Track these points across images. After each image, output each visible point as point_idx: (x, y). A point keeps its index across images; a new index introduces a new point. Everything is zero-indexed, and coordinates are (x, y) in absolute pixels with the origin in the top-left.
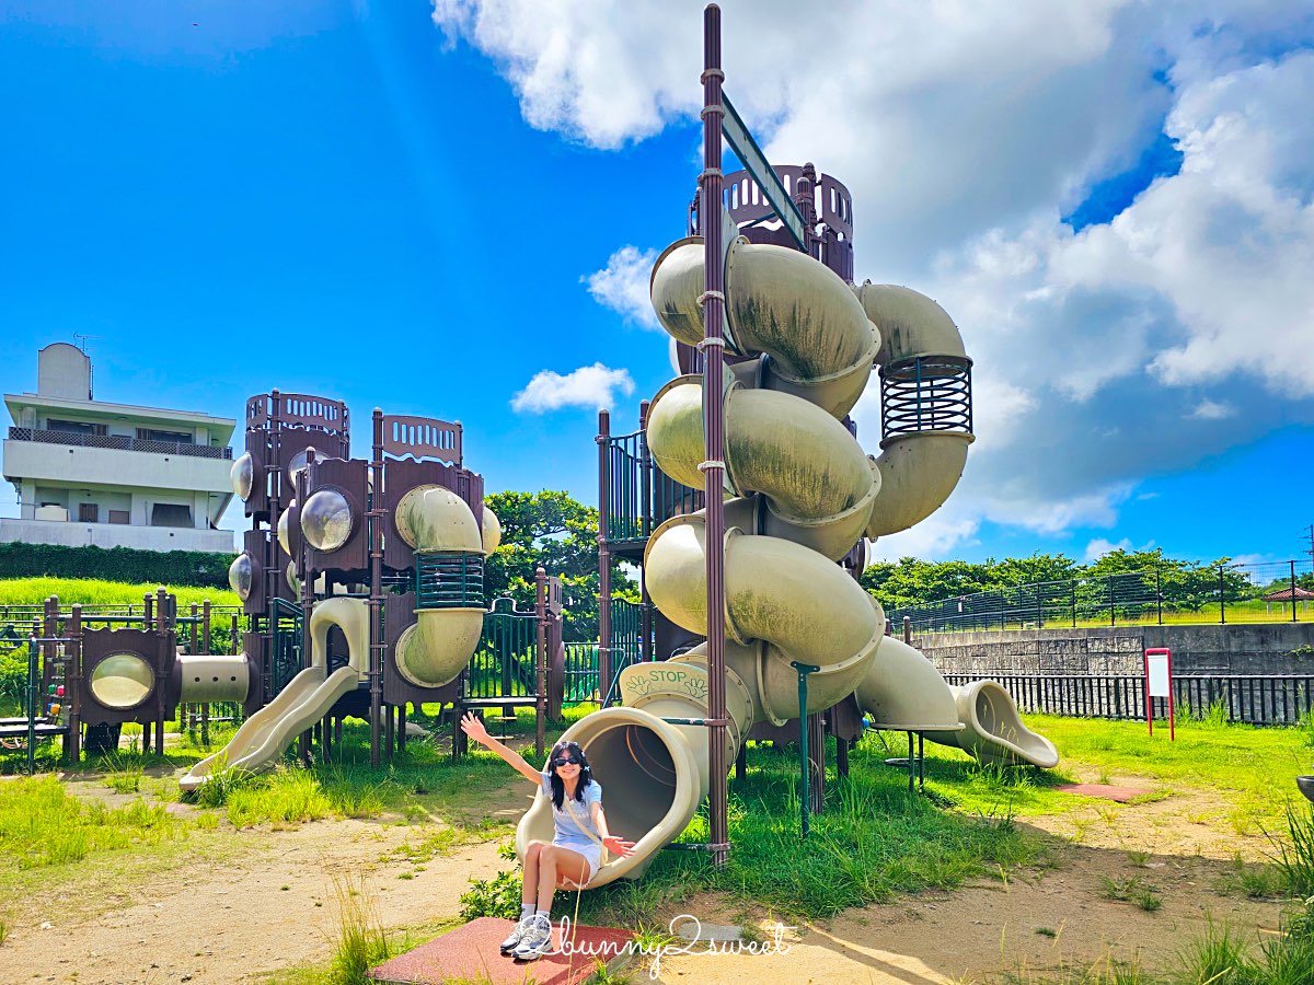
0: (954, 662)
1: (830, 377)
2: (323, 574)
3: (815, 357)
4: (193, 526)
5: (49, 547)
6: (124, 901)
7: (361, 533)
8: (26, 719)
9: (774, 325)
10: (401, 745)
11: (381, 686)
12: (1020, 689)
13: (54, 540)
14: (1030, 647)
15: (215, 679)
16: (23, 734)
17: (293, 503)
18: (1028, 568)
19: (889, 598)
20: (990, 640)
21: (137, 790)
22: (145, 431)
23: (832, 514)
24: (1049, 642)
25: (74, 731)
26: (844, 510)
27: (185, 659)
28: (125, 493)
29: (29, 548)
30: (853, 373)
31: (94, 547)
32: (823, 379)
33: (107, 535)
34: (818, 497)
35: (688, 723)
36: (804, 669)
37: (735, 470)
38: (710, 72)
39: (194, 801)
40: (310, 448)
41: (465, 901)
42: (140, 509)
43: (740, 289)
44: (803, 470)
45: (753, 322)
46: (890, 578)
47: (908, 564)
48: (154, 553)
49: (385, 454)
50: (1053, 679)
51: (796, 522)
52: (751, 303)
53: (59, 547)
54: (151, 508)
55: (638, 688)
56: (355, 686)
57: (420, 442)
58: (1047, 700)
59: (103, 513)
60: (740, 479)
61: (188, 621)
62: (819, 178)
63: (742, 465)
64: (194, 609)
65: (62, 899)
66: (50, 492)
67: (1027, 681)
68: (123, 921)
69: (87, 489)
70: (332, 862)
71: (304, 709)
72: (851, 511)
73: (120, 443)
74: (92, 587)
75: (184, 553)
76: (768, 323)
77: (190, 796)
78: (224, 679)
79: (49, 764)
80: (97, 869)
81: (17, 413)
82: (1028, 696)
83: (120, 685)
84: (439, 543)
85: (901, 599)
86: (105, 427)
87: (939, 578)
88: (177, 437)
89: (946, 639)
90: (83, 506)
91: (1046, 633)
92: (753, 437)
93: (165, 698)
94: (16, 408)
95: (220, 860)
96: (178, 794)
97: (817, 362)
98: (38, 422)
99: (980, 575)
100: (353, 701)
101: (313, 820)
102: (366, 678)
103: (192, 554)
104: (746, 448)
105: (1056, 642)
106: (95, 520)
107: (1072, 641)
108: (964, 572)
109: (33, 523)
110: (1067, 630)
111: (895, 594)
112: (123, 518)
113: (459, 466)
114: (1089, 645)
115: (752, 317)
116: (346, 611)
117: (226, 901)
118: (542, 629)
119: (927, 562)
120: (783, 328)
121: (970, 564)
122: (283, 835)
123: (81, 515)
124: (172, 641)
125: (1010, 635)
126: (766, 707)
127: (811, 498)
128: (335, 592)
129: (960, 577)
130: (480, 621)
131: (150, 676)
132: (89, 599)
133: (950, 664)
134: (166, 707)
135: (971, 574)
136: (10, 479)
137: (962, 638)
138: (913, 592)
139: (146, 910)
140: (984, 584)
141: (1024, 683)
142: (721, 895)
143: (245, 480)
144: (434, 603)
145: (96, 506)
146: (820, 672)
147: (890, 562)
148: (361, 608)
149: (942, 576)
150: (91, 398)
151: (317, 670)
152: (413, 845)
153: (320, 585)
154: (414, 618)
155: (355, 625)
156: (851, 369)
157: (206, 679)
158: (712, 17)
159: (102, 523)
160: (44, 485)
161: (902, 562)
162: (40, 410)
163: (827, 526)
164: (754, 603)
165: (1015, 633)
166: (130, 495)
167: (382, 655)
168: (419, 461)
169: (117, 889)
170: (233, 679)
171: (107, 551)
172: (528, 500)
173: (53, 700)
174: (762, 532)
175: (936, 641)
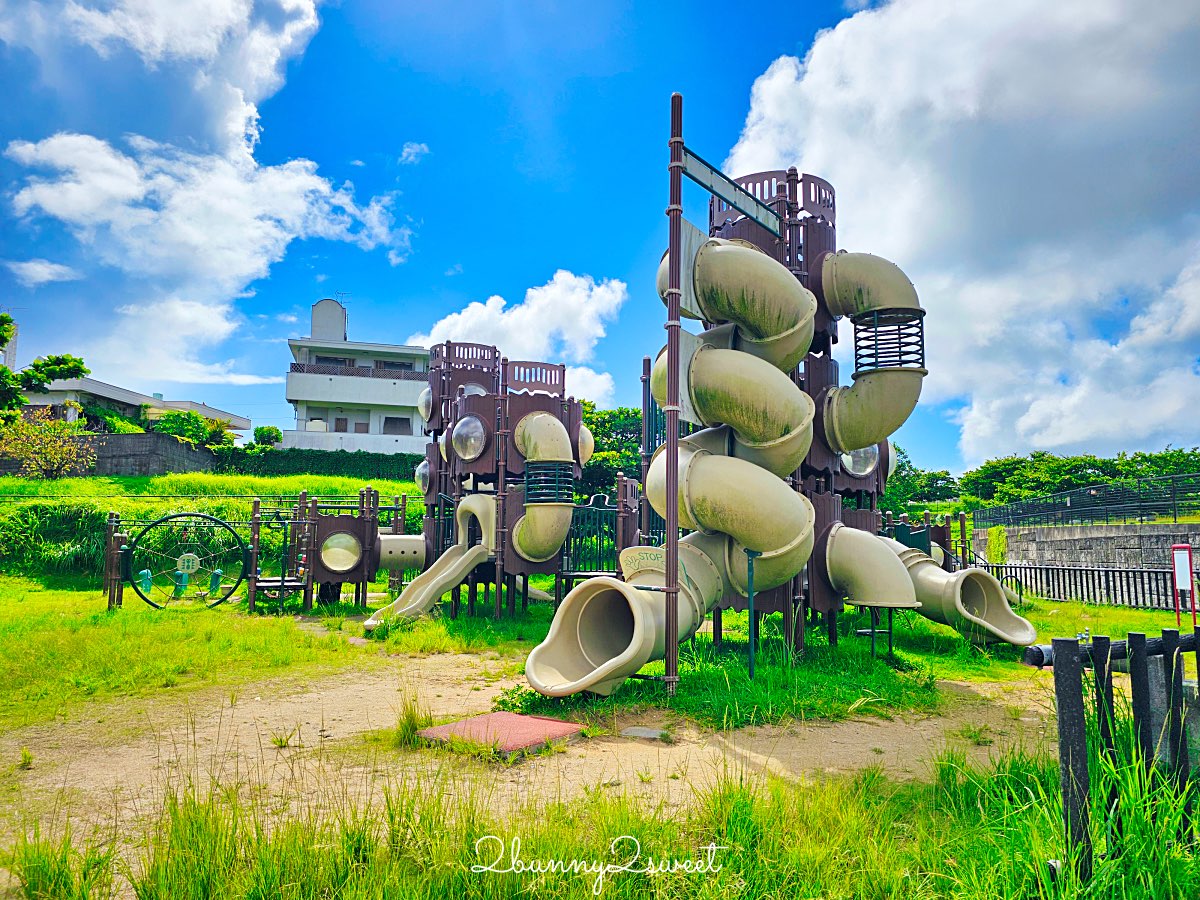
0: (1064, 555)
1: (776, 337)
2: (471, 475)
3: (762, 324)
4: (411, 434)
5: (313, 451)
6: (305, 689)
7: (491, 449)
8: (280, 578)
9: (730, 304)
10: (525, 604)
11: (503, 560)
12: (1124, 583)
13: (318, 446)
14: (1132, 542)
15: (403, 552)
16: (276, 588)
17: (450, 426)
18: (1161, 463)
19: (1015, 491)
20: (1095, 534)
21: (340, 629)
22: (381, 362)
23: (774, 439)
24: (1151, 537)
25: (309, 588)
26: (782, 436)
27: (382, 537)
28: (366, 409)
29: (300, 452)
30: (793, 334)
31: (342, 451)
32: (771, 339)
33: (353, 442)
34: (761, 426)
35: (649, 589)
36: (752, 553)
37: (700, 408)
38: (673, 140)
39: (371, 637)
40: (461, 386)
41: (495, 701)
42: (376, 422)
43: (705, 280)
44: (747, 408)
45: (715, 302)
46: (1015, 472)
47: (1039, 457)
48: (383, 455)
49: (509, 390)
50: (1156, 573)
51: (750, 444)
52: (712, 290)
53: (320, 451)
54: (383, 420)
55: (632, 565)
56: (485, 559)
57: (533, 380)
58: (1151, 594)
59: (351, 426)
60: (705, 415)
61: (390, 509)
62: (800, 177)
63: (704, 405)
64: (397, 499)
65: (271, 686)
66: (316, 410)
67: (1131, 574)
68: (300, 700)
69: (340, 407)
70: (436, 678)
71: (449, 575)
72: (788, 437)
73: (362, 372)
74: (337, 482)
75: (404, 455)
76: (725, 303)
77: (369, 633)
78: (409, 553)
79: (295, 610)
80: (296, 671)
81: (296, 351)
82: (1132, 589)
83: (340, 554)
84: (541, 455)
85: (1026, 493)
86: (354, 360)
87: (1067, 473)
88: (402, 366)
89: (1056, 532)
90: (338, 419)
91: (1147, 528)
92: (710, 386)
93: (368, 567)
94: (295, 348)
95: (367, 671)
96: (362, 632)
97: (765, 327)
98: (310, 358)
99: (1109, 469)
100: (483, 572)
101: (439, 653)
102: (493, 554)
103: (410, 455)
104: (706, 394)
105: (1158, 537)
106: (345, 431)
107: (1174, 536)
108: (1093, 466)
109: (304, 433)
110: (1168, 526)
111: (1021, 488)
112: (364, 428)
113: (562, 396)
114: (1190, 540)
115: (714, 299)
116: (480, 504)
117: (361, 694)
118: (621, 519)
119: (1056, 457)
120: (736, 305)
121: (1101, 456)
122: (416, 661)
123: (336, 426)
124: (375, 523)
125: (1114, 529)
126: (733, 582)
127: (757, 428)
128: (479, 489)
129: (1089, 471)
130: (570, 512)
131: (358, 550)
132: (336, 491)
133: (1061, 556)
134: (369, 572)
135: (1101, 468)
136: (290, 401)
137: (1071, 530)
138: (1040, 485)
139: (315, 696)
140: (1114, 477)
141: (1128, 577)
142: (667, 712)
143: (427, 407)
144: (536, 498)
145: (346, 419)
146: (763, 556)
147: (1020, 456)
148: (491, 501)
149: (1070, 470)
150: (345, 339)
151: (462, 547)
152: (492, 672)
153: (468, 484)
154: (524, 511)
155: (487, 514)
156: (791, 331)
157: (397, 552)
158: (677, 102)
159: (351, 432)
160: (311, 405)
161: (1033, 456)
162: (312, 350)
163: (770, 448)
164: (708, 504)
165: (1118, 527)
166: (369, 411)
167: (504, 537)
168: (532, 394)
169: (302, 683)
170: (415, 552)
171: (351, 454)
172: (636, 414)
173: (300, 565)
174: (731, 454)
175: (1048, 534)
